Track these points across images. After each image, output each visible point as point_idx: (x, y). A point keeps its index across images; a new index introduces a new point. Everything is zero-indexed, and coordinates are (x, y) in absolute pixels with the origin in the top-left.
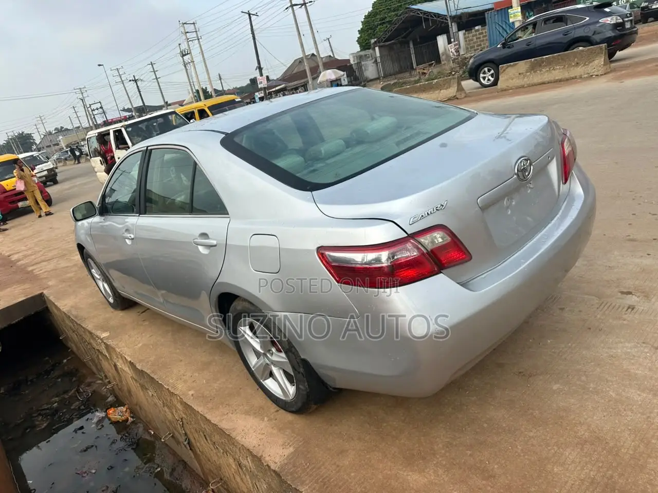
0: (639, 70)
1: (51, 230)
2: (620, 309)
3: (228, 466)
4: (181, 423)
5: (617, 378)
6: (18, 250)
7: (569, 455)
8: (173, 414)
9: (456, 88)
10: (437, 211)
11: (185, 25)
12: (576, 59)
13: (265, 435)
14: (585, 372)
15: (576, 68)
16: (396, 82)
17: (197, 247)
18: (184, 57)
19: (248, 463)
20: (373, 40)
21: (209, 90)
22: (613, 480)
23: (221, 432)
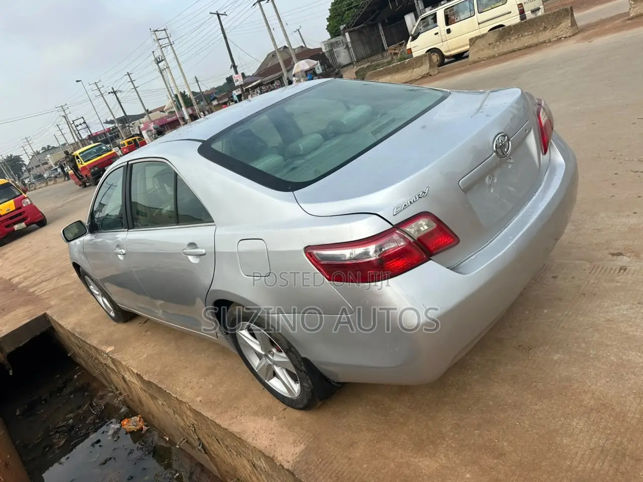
0: (607, 27)
1: (48, 249)
2: (612, 271)
3: (243, 466)
4: (193, 429)
5: (617, 342)
6: (18, 273)
7: (576, 425)
8: (184, 420)
9: (429, 65)
10: (420, 199)
11: (156, 32)
12: (543, 24)
13: (275, 435)
14: (584, 339)
15: (544, 33)
16: (370, 66)
17: (188, 257)
18: (160, 64)
19: (262, 463)
20: (342, 26)
21: (187, 93)
22: (623, 446)
23: (232, 435)
